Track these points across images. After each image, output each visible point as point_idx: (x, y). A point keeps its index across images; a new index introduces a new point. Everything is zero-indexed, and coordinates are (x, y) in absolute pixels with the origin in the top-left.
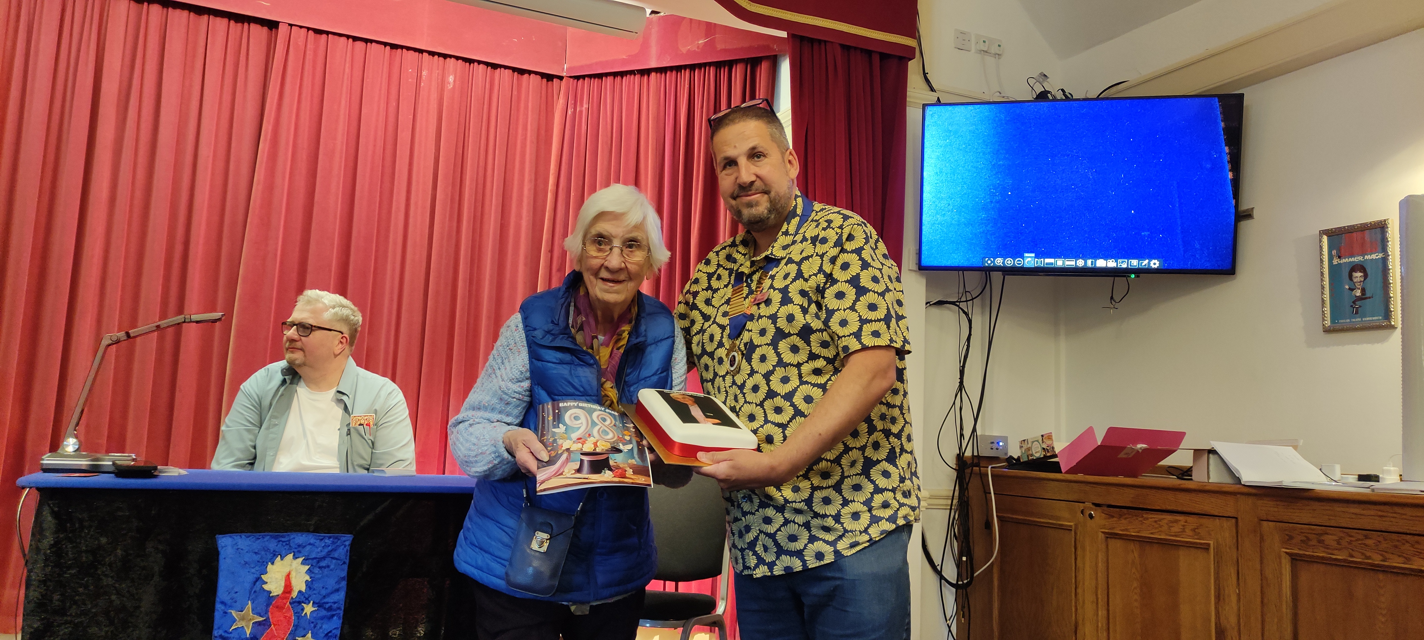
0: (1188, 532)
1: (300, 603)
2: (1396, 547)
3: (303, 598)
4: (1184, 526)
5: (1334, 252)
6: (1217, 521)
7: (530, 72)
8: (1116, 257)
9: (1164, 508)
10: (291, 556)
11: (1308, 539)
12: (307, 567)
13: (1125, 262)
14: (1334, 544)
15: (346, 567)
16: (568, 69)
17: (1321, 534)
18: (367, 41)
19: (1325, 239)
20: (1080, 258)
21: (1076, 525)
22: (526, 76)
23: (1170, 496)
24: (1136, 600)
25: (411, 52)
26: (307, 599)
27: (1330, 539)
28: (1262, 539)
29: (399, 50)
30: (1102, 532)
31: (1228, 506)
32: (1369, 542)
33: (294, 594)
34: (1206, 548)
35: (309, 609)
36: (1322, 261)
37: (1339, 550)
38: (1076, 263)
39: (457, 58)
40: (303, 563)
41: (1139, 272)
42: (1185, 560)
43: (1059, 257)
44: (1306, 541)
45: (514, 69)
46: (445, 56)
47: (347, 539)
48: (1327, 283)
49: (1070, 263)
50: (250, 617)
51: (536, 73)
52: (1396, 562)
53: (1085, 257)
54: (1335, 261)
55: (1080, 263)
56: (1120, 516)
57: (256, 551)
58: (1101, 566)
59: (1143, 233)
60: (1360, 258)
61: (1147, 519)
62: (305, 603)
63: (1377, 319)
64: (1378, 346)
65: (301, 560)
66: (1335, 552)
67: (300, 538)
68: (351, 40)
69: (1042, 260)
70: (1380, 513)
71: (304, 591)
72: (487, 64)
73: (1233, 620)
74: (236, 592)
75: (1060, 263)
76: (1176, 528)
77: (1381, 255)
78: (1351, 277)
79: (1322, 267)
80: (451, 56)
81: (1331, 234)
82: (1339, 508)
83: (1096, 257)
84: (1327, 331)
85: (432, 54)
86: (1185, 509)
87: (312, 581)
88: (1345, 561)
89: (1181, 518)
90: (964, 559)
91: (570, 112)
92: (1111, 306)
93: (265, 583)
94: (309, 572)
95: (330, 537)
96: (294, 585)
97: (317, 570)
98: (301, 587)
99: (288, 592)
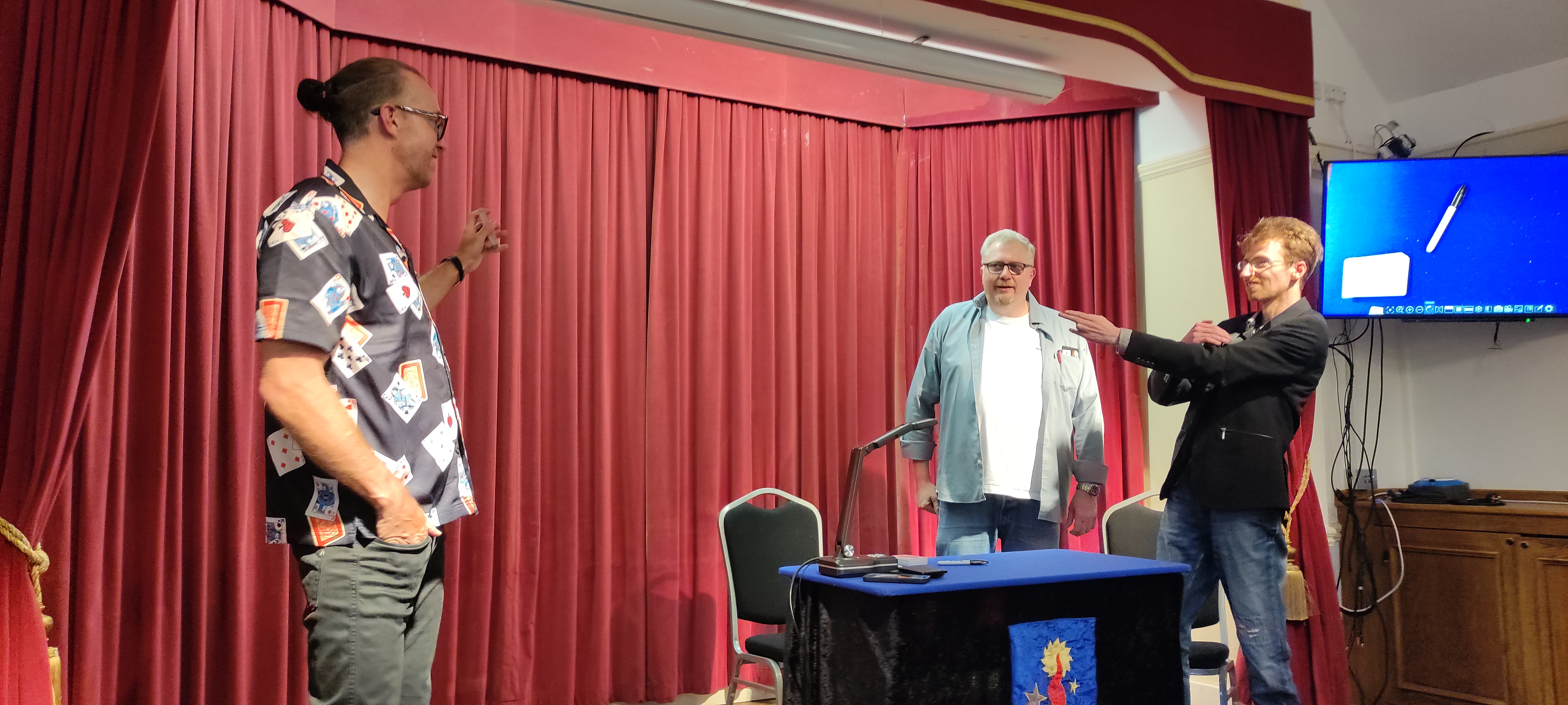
1: (1068, 681)
3: (1070, 677)
7: (872, 125)
8: (1512, 303)
10: (1057, 641)
12: (1069, 649)
13: (1521, 307)
15: (1094, 646)
16: (908, 121)
18: (732, 102)
20: (1479, 304)
21: (1501, 554)
22: (868, 128)
25: (771, 111)
26: (1072, 677)
29: (761, 109)
30: (1542, 561)
33: (1064, 674)
35: (1074, 686)
38: (1474, 310)
39: (811, 114)
40: (1067, 646)
41: (1533, 316)
43: (1459, 304)
45: (859, 123)
46: (799, 113)
47: (1092, 621)
49: (1469, 309)
50: (1039, 698)
51: (878, 125)
53: (1483, 305)
55: (1479, 309)
57: (1035, 638)
58: (1541, 591)
59: (1539, 282)
62: (1070, 681)
65: (1064, 643)
67: (1062, 623)
68: (719, 102)
69: (1442, 307)
71: (1069, 670)
72: (836, 119)
74: (1026, 676)
75: (1459, 309)
80: (805, 113)
83: (1494, 303)
85: (789, 111)
87: (1075, 661)
90: (1360, 588)
91: (912, 163)
92: (1496, 347)
93: (1044, 666)
94: (1071, 653)
95: (1081, 621)
96: (1063, 666)
97: (1076, 651)
98: (1066, 667)
99: (1059, 672)
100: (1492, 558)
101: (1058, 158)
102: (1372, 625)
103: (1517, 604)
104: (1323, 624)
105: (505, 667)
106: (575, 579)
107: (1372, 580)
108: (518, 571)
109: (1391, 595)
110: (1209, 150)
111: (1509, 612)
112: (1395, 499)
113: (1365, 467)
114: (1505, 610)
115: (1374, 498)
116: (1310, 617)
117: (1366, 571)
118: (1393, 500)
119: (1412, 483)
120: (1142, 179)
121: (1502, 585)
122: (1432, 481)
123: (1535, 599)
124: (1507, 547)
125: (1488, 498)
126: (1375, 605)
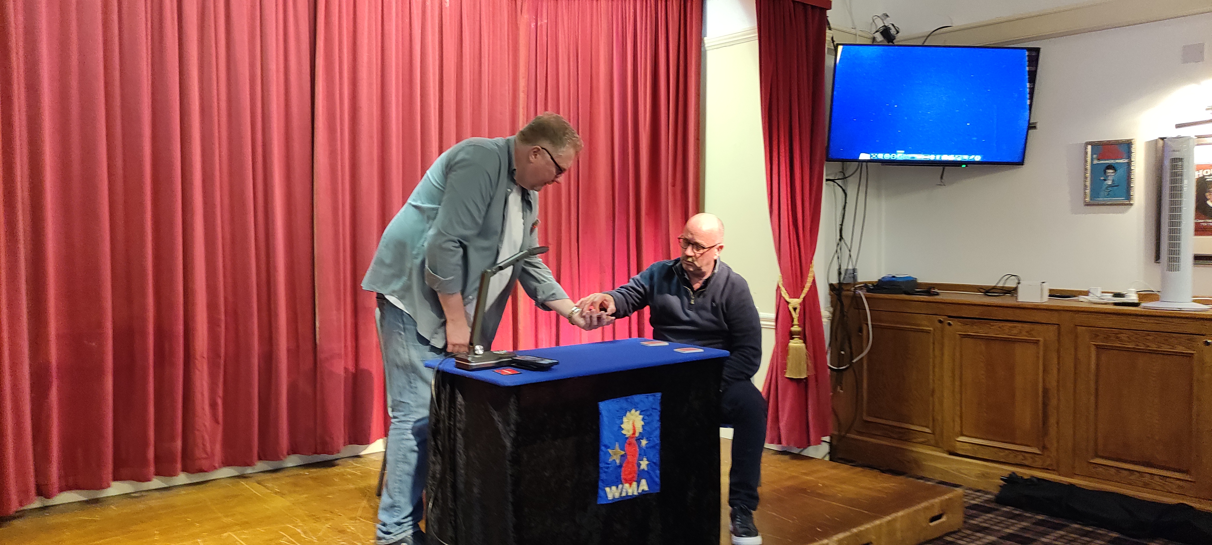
0: (1024, 333)
2: (1167, 340)
3: (642, 437)
4: (1020, 329)
5: (1095, 156)
6: (1045, 326)
8: (955, 154)
9: (1005, 318)
10: (633, 411)
11: (1110, 337)
12: (641, 417)
13: (960, 156)
14: (1127, 339)
15: (659, 413)
17: (1118, 334)
19: (1089, 147)
20: (933, 154)
21: (934, 330)
23: (1010, 311)
24: (982, 375)
26: (643, 437)
27: (1123, 336)
28: (1076, 337)
30: (960, 334)
31: (1054, 318)
32: (1148, 337)
33: (637, 435)
34: (1037, 342)
35: (644, 442)
36: (1086, 161)
37: (1129, 342)
38: (929, 158)
40: (640, 414)
41: (967, 163)
42: (1018, 349)
43: (920, 153)
44: (1107, 338)
47: (659, 395)
48: (1088, 175)
49: (926, 157)
50: (619, 452)
52: (1166, 348)
53: (936, 154)
54: (1096, 162)
55: (932, 157)
56: (973, 324)
57: (617, 409)
58: (958, 354)
59: (973, 139)
60: (1112, 161)
61: (992, 326)
62: (641, 439)
63: (1121, 200)
64: (1120, 215)
65: (638, 412)
66: (1128, 344)
67: (637, 398)
69: (908, 155)
70: (1157, 322)
71: (641, 431)
73: (1054, 384)
74: (610, 438)
75: (919, 157)
76: (1015, 331)
77: (1126, 161)
78: (1105, 172)
79: (1085, 165)
81: (1093, 144)
82: (1130, 319)
83: (942, 153)
84: (1087, 205)
86: (1020, 319)
87: (645, 424)
88: (1134, 348)
89: (1019, 325)
90: (843, 352)
91: (533, 25)
92: (942, 184)
93: (623, 429)
94: (643, 419)
95: (651, 396)
96: (636, 429)
97: (646, 418)
98: (639, 429)
99: (634, 434)
100: (928, 332)
101: (646, 29)
102: (848, 379)
103: (942, 363)
104: (817, 381)
105: (197, 432)
106: (255, 361)
107: (851, 348)
108: (205, 355)
109: (862, 358)
110: (756, 30)
111: (937, 370)
112: (869, 290)
113: (850, 267)
114: (934, 367)
115: (856, 289)
116: (808, 376)
117: (847, 341)
118: (868, 292)
119: (880, 278)
120: (707, 49)
121: (934, 350)
122: (894, 277)
123: (954, 360)
124: (939, 325)
125: (929, 289)
126: (851, 364)
